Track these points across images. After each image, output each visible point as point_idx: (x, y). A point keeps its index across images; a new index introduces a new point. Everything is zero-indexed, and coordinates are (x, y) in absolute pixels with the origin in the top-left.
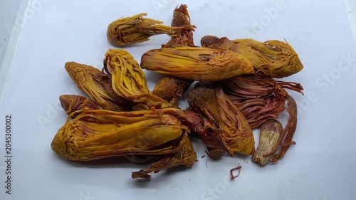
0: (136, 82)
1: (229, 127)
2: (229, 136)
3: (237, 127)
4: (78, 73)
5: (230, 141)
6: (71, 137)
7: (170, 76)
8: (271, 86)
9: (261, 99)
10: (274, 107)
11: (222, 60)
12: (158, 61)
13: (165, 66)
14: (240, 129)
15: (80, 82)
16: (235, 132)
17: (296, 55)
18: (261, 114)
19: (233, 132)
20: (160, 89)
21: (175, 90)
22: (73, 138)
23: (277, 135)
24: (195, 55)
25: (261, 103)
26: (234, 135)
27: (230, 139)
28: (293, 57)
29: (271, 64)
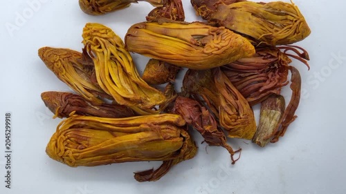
0: (122, 67)
1: (229, 114)
2: (229, 124)
3: (238, 115)
4: (55, 64)
5: (231, 129)
6: (66, 150)
7: (160, 62)
8: (272, 57)
9: (262, 74)
10: (277, 81)
11: (219, 46)
12: (145, 43)
13: (154, 50)
14: (241, 116)
15: (60, 74)
16: (236, 120)
17: (303, 21)
18: (262, 92)
19: (233, 120)
20: (151, 76)
21: (167, 76)
22: (67, 151)
23: (279, 113)
24: (187, 35)
25: (262, 78)
26: (235, 123)
27: (231, 127)
28: (300, 23)
29: (275, 34)
